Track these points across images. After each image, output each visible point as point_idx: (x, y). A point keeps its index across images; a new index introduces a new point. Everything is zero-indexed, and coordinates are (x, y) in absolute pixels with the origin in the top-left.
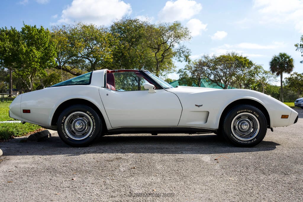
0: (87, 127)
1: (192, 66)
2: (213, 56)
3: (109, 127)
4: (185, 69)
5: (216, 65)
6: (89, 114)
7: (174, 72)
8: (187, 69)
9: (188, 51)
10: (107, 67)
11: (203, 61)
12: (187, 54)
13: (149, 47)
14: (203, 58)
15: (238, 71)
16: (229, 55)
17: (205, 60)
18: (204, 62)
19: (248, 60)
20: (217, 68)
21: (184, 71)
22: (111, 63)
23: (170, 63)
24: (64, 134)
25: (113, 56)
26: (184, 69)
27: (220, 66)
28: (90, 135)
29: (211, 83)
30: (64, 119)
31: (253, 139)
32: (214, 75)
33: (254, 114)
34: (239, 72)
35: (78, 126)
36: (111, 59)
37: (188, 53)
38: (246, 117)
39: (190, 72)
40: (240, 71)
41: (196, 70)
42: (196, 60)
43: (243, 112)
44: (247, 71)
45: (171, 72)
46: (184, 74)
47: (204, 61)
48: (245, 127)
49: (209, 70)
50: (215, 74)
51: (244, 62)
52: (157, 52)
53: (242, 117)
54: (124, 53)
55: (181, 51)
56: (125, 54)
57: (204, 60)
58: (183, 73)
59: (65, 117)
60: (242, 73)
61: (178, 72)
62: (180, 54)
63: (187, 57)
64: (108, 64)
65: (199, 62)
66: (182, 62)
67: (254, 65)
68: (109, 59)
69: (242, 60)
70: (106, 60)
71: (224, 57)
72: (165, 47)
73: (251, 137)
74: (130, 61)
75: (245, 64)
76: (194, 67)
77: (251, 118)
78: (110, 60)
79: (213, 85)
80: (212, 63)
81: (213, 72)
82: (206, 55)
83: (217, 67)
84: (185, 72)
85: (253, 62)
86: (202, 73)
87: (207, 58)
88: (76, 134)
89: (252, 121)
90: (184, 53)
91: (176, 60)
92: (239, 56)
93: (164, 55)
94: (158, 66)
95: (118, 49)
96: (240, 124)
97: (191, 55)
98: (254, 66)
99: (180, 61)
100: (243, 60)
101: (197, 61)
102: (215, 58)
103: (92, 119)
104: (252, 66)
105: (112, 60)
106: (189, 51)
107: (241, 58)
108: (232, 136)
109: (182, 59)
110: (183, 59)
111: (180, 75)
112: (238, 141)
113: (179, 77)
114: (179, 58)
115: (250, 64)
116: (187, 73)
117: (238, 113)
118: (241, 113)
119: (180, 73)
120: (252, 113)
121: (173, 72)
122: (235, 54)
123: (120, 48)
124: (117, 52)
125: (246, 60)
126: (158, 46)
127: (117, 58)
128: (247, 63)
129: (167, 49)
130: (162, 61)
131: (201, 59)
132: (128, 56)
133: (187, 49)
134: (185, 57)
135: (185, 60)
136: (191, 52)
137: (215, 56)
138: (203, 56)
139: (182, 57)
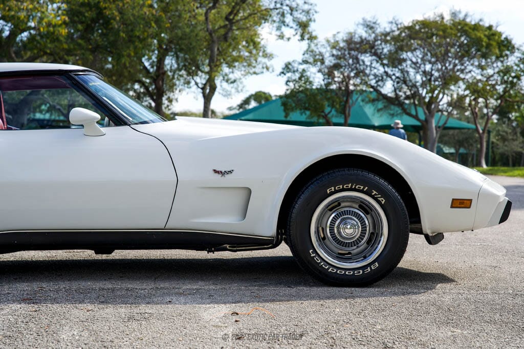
1: (327, 52)
2: (391, 23)
4: (305, 62)
5: (401, 49)
7: (265, 70)
8: (310, 63)
9: (306, 7)
10: (48, 51)
11: (361, 37)
12: (304, 19)
14: (361, 27)
15: (469, 68)
16: (443, 18)
17: (364, 35)
18: (362, 41)
19: (500, 34)
20: (402, 61)
21: (301, 67)
22: (62, 39)
23: (253, 43)
25: (67, 19)
26: (301, 61)
27: (412, 53)
29: (385, 107)
31: (369, 265)
32: (392, 80)
33: (373, 197)
34: (473, 72)
36: (60, 25)
37: (308, 12)
38: (354, 205)
39: (320, 71)
40: (474, 69)
41: (337, 67)
42: (338, 33)
43: (343, 190)
44: (497, 70)
45: (255, 73)
46: (300, 78)
47: (363, 38)
48: (349, 231)
49: (378, 64)
50: (398, 78)
51: (485, 39)
52: (211, 9)
53: (343, 204)
54: (105, 8)
55: (285, 7)
56: (108, 12)
57: (362, 33)
58: (297, 75)
60: (482, 75)
61: (283, 73)
62: (283, 15)
63: (303, 26)
64: (53, 41)
65: (346, 41)
66: (289, 39)
67: (518, 49)
68: (54, 26)
69: (480, 34)
71: (425, 24)
73: (365, 257)
75: (488, 46)
76: (333, 55)
77: (366, 208)
78: (60, 29)
79: (392, 112)
80: (386, 42)
81: (389, 70)
82: (369, 18)
83: (404, 55)
84: (304, 70)
85: (513, 42)
86: (357, 75)
87: (371, 28)
89: (369, 216)
90: (296, 14)
91: (271, 33)
92: (473, 23)
93: (231, 17)
94: (212, 51)
96: (337, 223)
97: (314, 21)
98: (517, 54)
99: (283, 37)
100: (482, 36)
101: (342, 36)
102: (398, 29)
104: (514, 53)
105: (64, 31)
106: (310, 7)
107: (476, 27)
108: (312, 255)
111: (288, 81)
112: (328, 269)
113: (286, 87)
114: (278, 28)
115: (504, 46)
116: (308, 74)
117: (328, 192)
118: (336, 192)
119: (289, 75)
120: (368, 193)
121: (262, 72)
122: (461, 16)
125: (494, 35)
127: (82, 23)
128: (494, 44)
130: (225, 38)
131: (352, 31)
132: (118, 18)
133: (305, 3)
134: (297, 25)
135: (299, 34)
136: (316, 12)
137: (397, 22)
138: (361, 21)
139: (288, 25)
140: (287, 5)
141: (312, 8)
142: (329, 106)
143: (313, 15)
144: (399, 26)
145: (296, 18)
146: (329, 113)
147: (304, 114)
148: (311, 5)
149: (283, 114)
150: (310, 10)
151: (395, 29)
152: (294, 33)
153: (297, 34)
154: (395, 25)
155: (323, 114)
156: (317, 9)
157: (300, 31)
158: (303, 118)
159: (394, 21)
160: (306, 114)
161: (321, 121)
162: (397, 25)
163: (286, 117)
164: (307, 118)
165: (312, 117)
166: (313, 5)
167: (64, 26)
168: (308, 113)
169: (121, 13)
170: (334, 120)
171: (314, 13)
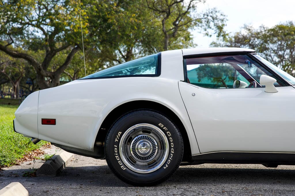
0: (157, 150)
2: (261, 27)
3: (195, 151)
5: (266, 42)
6: (163, 127)
9: (222, 17)
11: (243, 36)
12: (220, 24)
13: (150, 8)
14: (243, 29)
17: (245, 34)
18: (245, 38)
20: (267, 49)
23: (188, 38)
24: (119, 162)
25: (88, 25)
28: (164, 165)
30: (119, 135)
35: (142, 149)
36: (85, 28)
37: (222, 20)
42: (230, 33)
52: (165, 19)
56: (110, 21)
59: (121, 133)
62: (208, 22)
63: (220, 28)
66: (211, 36)
68: (82, 29)
70: (77, 31)
71: (281, 27)
72: (180, 10)
74: (120, 34)
78: (85, 30)
80: (258, 38)
83: (267, 46)
87: (249, 30)
88: (138, 163)
90: (216, 21)
91: (200, 33)
93: (177, 23)
94: (166, 43)
95: (96, 12)
97: (226, 25)
99: (207, 34)
102: (265, 31)
103: (168, 138)
105: (87, 32)
109: (210, 32)
110: (213, 31)
114: (205, 30)
123: (100, 11)
124: (95, 16)
126: (169, 6)
129: (184, 12)
130: (173, 35)
131: (238, 31)
132: (117, 24)
133: (221, 15)
134: (216, 28)
135: (217, 33)
136: (227, 20)
137: (264, 27)
138: (243, 26)
139: (211, 28)
140: (211, 16)
141: (225, 18)
142: (225, 75)
143: (225, 22)
144: (265, 29)
145: (216, 24)
146: (224, 79)
147: (210, 80)
148: (225, 16)
149: (197, 80)
150: (224, 19)
151: (263, 30)
152: (215, 32)
153: (216, 33)
154: (263, 28)
155: (221, 80)
156: (227, 18)
157: (218, 31)
158: (209, 82)
159: (262, 26)
160: (211, 79)
161: (219, 84)
162: (264, 28)
163: (199, 81)
164: (211, 82)
165: (214, 82)
166: (226, 16)
167: (87, 29)
168: (212, 79)
169: (118, 21)
170: (227, 83)
171: (226, 21)
